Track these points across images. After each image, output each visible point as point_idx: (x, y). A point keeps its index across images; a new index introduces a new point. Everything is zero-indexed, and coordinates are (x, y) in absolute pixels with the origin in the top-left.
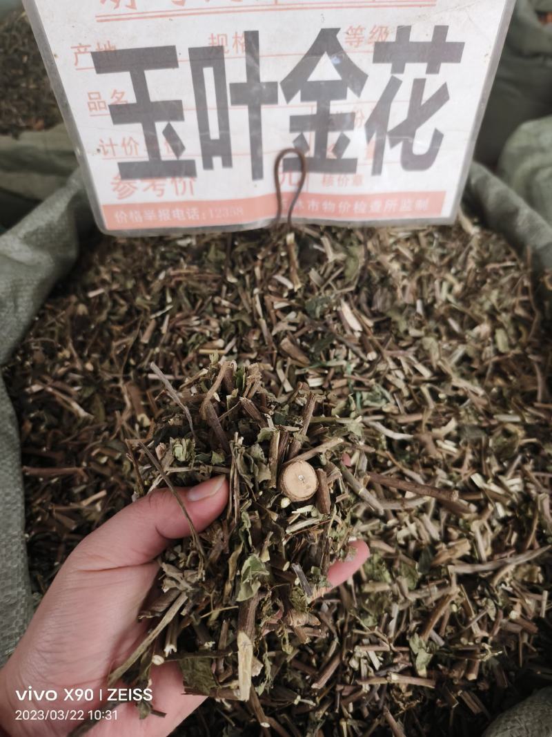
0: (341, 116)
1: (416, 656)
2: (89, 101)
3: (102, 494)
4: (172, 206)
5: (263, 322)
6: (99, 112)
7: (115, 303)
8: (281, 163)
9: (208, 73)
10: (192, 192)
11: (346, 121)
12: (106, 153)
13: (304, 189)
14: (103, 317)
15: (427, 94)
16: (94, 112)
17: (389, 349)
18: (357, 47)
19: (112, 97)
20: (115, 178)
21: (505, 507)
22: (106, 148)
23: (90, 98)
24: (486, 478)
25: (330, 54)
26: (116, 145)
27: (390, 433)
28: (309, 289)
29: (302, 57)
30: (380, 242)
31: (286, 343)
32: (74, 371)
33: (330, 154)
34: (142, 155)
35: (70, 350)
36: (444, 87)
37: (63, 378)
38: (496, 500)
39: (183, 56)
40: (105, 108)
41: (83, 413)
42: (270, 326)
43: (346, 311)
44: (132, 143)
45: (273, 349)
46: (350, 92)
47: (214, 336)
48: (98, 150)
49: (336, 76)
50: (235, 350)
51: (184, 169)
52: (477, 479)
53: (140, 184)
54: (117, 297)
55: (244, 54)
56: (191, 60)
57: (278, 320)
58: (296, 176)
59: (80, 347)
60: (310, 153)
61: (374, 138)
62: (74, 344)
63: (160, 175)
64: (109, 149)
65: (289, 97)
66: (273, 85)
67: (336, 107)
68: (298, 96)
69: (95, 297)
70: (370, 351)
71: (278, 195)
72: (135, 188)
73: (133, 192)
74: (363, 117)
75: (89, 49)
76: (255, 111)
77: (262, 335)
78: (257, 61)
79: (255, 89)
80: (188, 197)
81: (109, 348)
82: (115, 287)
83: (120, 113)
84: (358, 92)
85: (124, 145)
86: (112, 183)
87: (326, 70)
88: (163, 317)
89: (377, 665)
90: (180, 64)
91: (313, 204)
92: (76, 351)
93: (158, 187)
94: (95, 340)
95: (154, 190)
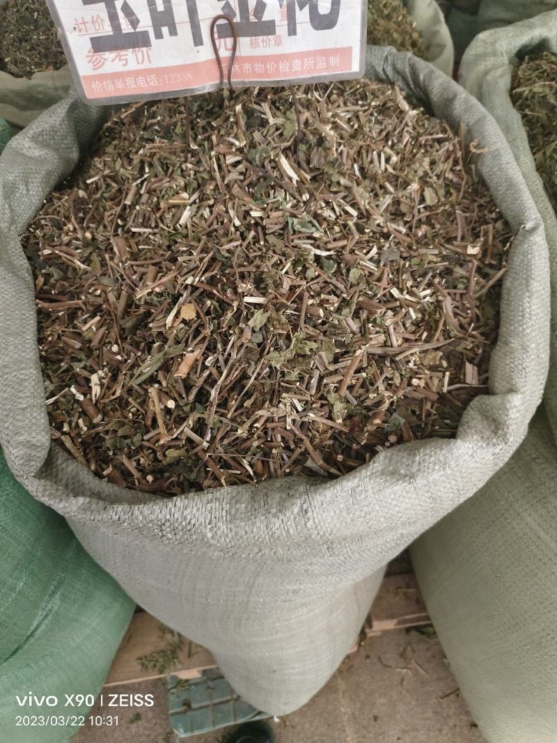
1: (332, 406)
3: (98, 318)
4: (135, 74)
5: (217, 175)
7: (108, 185)
8: (215, 29)
10: (150, 62)
12: (80, 31)
13: (237, 54)
14: (98, 195)
17: (321, 193)
20: (89, 52)
21: (415, 311)
22: (80, 26)
24: (401, 291)
26: (87, 23)
27: (318, 252)
28: (252, 145)
30: (319, 114)
31: (236, 190)
32: (77, 239)
33: (252, 18)
34: (107, 29)
35: (73, 225)
37: (68, 244)
38: (408, 306)
41: (83, 266)
42: (223, 178)
43: (284, 163)
44: (99, 20)
45: (225, 195)
47: (180, 189)
48: (75, 29)
50: (197, 201)
51: (141, 41)
52: (395, 292)
53: (108, 55)
54: (109, 181)
57: (229, 172)
58: (229, 42)
59: (81, 221)
60: (237, 19)
62: (76, 219)
63: (123, 48)
64: (82, 26)
69: (92, 183)
70: (304, 193)
71: (218, 60)
72: (106, 60)
73: (104, 63)
77: (217, 185)
80: (146, 66)
81: (102, 218)
82: (107, 172)
85: (93, 22)
86: (87, 56)
88: (142, 183)
89: (300, 409)
91: (247, 66)
92: (78, 224)
93: (122, 58)
94: (93, 215)
95: (120, 60)
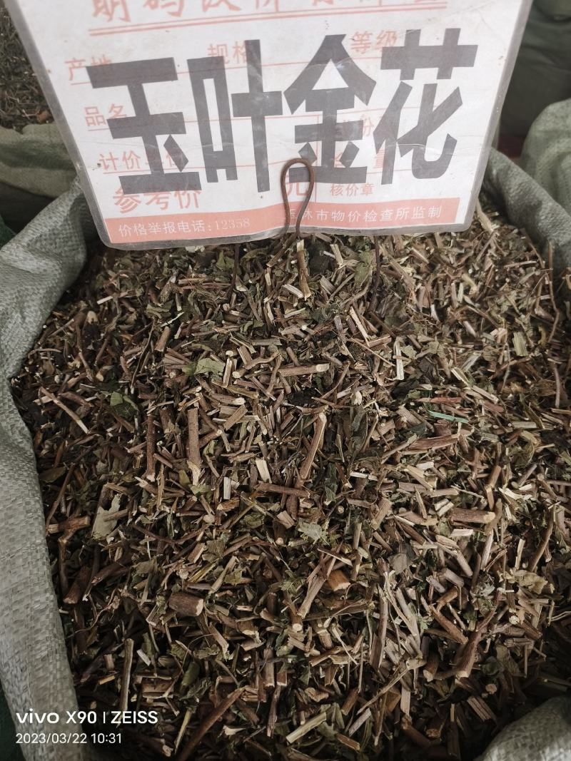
0: (349, 124)
2: (86, 116)
4: (176, 219)
6: (97, 127)
8: (287, 173)
9: (209, 84)
10: (197, 206)
11: (354, 130)
12: (107, 167)
13: (312, 199)
14: (113, 326)
15: (439, 100)
16: (92, 127)
18: (363, 53)
19: (110, 112)
20: (118, 193)
22: (107, 163)
23: (88, 113)
25: (336, 61)
26: (117, 159)
28: (319, 296)
29: (306, 65)
32: (85, 381)
33: (338, 164)
34: (144, 168)
35: (81, 360)
36: (457, 92)
37: (73, 389)
39: (182, 68)
40: (104, 122)
44: (133, 157)
46: (357, 99)
48: (99, 165)
49: (342, 84)
51: (187, 182)
53: (142, 197)
54: (126, 304)
55: (246, 64)
56: (191, 72)
57: (288, 325)
58: (303, 186)
59: (90, 356)
60: (318, 163)
61: (383, 147)
62: (83, 353)
63: (163, 190)
64: (110, 163)
65: (293, 108)
66: (277, 95)
67: (343, 116)
68: (303, 105)
69: (104, 304)
71: (286, 206)
72: (139, 202)
73: (136, 205)
74: (371, 125)
75: (84, 64)
76: (259, 122)
78: (259, 71)
79: (258, 99)
80: (193, 209)
81: (119, 358)
82: (123, 295)
83: (120, 128)
84: (366, 101)
85: (124, 159)
86: (114, 197)
87: (331, 78)
90: (179, 76)
91: (322, 214)
92: (87, 361)
93: (161, 201)
94: (105, 349)
95: (158, 203)
